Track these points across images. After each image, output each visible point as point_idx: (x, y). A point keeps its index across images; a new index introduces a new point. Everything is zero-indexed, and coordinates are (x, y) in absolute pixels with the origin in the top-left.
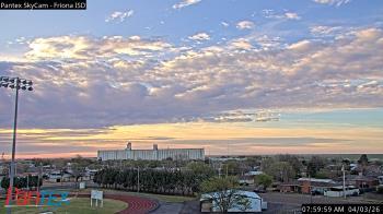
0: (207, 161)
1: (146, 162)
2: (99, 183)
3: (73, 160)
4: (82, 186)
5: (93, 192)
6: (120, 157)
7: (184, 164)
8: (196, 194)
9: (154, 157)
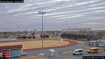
0: (92, 32)
1: (74, 32)
2: (62, 37)
3: (56, 31)
4: (58, 38)
5: (61, 39)
6: (67, 31)
7: (84, 33)
8: (88, 41)
9: (76, 31)
